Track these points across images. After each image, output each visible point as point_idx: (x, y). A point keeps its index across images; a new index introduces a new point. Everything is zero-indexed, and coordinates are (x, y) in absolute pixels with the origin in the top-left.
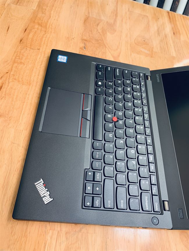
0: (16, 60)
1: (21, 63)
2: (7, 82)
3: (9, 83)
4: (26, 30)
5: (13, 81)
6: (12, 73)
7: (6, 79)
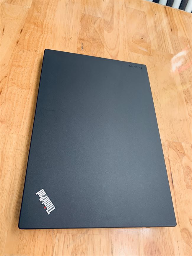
0: (14, 63)
1: (19, 66)
3: (8, 87)
4: (22, 31)
5: (12, 86)
6: (10, 77)
7: (5, 83)
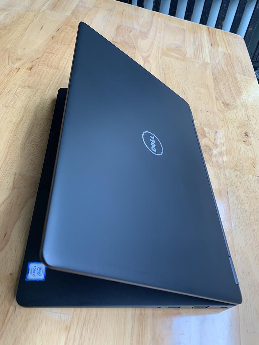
0: (47, 50)
1: (51, 53)
2: (37, 65)
3: (39, 66)
4: (58, 30)
5: (43, 65)
6: (42, 59)
7: (37, 63)
